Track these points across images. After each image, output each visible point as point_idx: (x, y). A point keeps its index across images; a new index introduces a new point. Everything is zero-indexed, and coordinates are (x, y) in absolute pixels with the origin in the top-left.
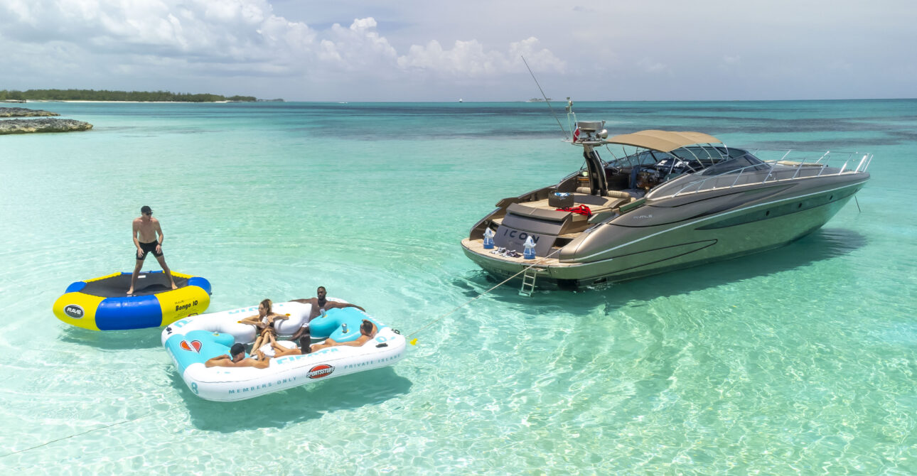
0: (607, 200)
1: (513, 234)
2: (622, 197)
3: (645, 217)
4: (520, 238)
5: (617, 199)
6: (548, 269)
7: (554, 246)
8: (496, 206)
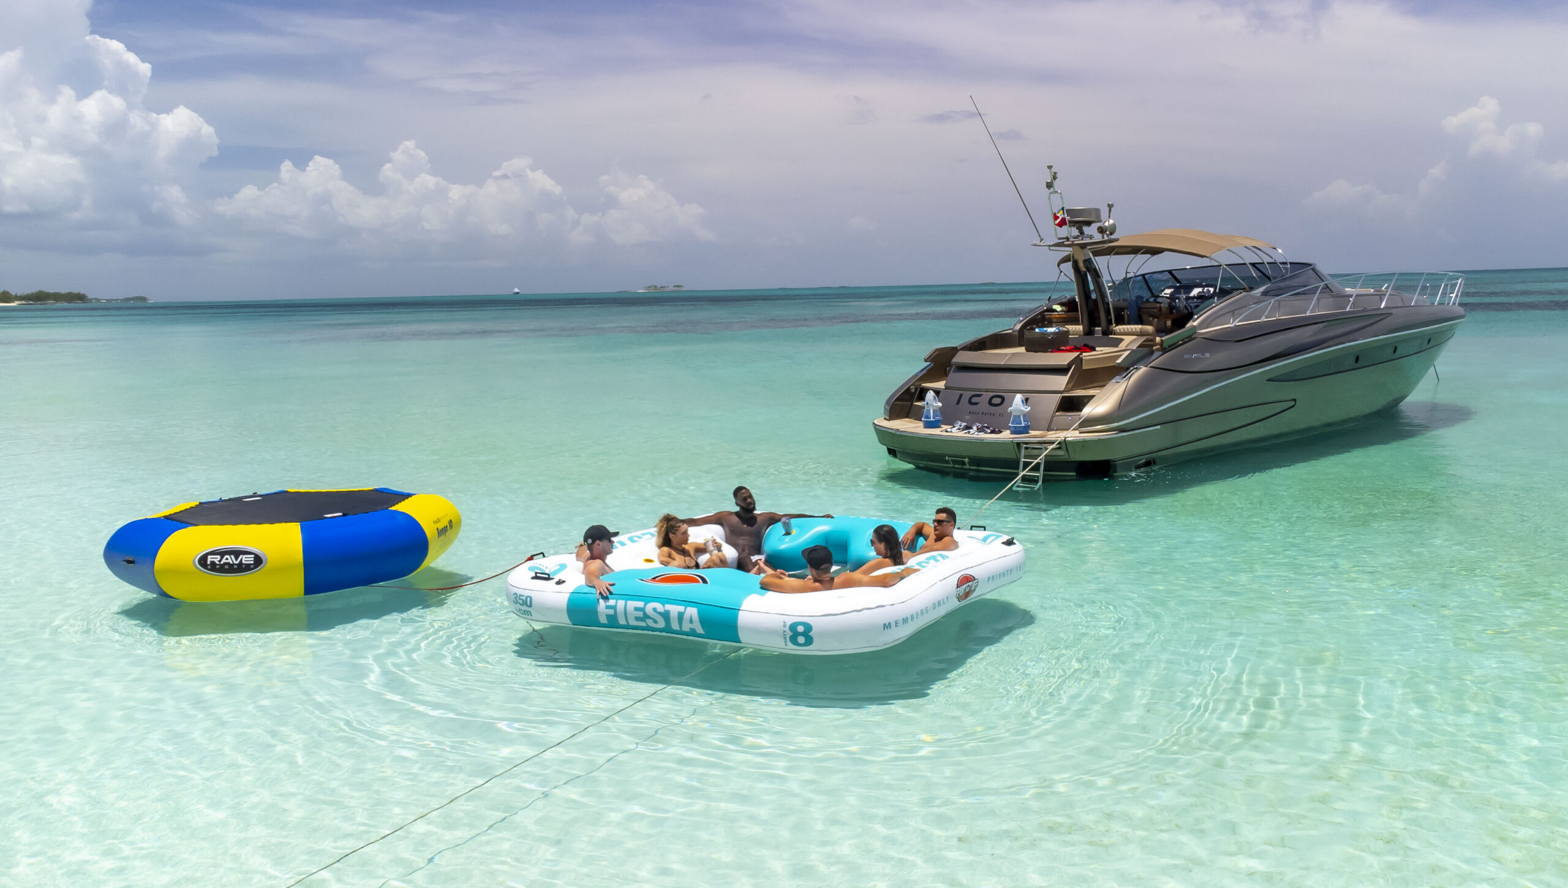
0: (1123, 340)
1: (974, 400)
2: (1141, 334)
3: (1200, 355)
4: (990, 403)
5: (1136, 337)
6: (1064, 445)
7: (1057, 411)
8: (926, 361)
